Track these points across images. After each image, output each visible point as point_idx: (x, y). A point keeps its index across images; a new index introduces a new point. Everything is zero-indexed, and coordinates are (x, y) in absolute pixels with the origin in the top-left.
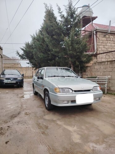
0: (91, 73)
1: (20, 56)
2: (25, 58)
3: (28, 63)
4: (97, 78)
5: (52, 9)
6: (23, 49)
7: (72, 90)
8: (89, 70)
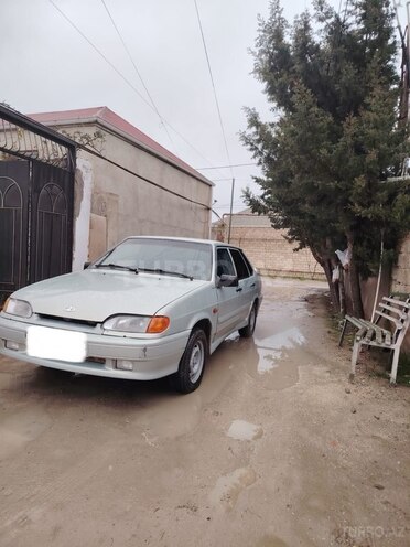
0: (406, 276)
1: (252, 202)
6: (258, 181)
7: (33, 312)
8: (404, 259)
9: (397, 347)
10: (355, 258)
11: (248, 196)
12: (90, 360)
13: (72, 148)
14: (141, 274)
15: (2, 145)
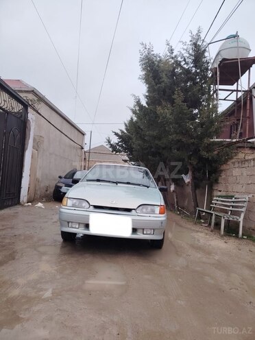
0: (227, 187)
1: (112, 146)
2: (120, 151)
3: (126, 161)
4: (233, 199)
5: (152, 53)
6: (116, 134)
7: (90, 205)
8: (224, 179)
9: (241, 219)
10: (194, 178)
11: (109, 142)
12: (134, 230)
13: (26, 106)
14: (119, 185)
15: (1, 105)
